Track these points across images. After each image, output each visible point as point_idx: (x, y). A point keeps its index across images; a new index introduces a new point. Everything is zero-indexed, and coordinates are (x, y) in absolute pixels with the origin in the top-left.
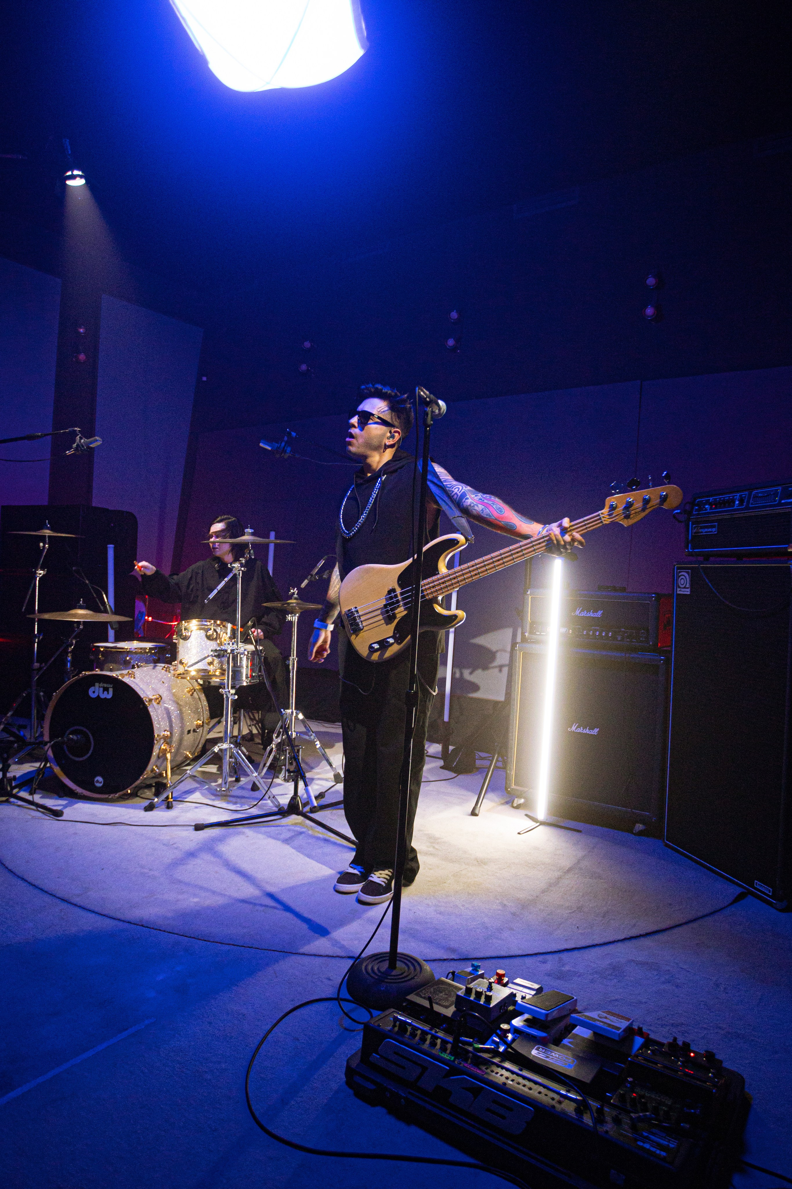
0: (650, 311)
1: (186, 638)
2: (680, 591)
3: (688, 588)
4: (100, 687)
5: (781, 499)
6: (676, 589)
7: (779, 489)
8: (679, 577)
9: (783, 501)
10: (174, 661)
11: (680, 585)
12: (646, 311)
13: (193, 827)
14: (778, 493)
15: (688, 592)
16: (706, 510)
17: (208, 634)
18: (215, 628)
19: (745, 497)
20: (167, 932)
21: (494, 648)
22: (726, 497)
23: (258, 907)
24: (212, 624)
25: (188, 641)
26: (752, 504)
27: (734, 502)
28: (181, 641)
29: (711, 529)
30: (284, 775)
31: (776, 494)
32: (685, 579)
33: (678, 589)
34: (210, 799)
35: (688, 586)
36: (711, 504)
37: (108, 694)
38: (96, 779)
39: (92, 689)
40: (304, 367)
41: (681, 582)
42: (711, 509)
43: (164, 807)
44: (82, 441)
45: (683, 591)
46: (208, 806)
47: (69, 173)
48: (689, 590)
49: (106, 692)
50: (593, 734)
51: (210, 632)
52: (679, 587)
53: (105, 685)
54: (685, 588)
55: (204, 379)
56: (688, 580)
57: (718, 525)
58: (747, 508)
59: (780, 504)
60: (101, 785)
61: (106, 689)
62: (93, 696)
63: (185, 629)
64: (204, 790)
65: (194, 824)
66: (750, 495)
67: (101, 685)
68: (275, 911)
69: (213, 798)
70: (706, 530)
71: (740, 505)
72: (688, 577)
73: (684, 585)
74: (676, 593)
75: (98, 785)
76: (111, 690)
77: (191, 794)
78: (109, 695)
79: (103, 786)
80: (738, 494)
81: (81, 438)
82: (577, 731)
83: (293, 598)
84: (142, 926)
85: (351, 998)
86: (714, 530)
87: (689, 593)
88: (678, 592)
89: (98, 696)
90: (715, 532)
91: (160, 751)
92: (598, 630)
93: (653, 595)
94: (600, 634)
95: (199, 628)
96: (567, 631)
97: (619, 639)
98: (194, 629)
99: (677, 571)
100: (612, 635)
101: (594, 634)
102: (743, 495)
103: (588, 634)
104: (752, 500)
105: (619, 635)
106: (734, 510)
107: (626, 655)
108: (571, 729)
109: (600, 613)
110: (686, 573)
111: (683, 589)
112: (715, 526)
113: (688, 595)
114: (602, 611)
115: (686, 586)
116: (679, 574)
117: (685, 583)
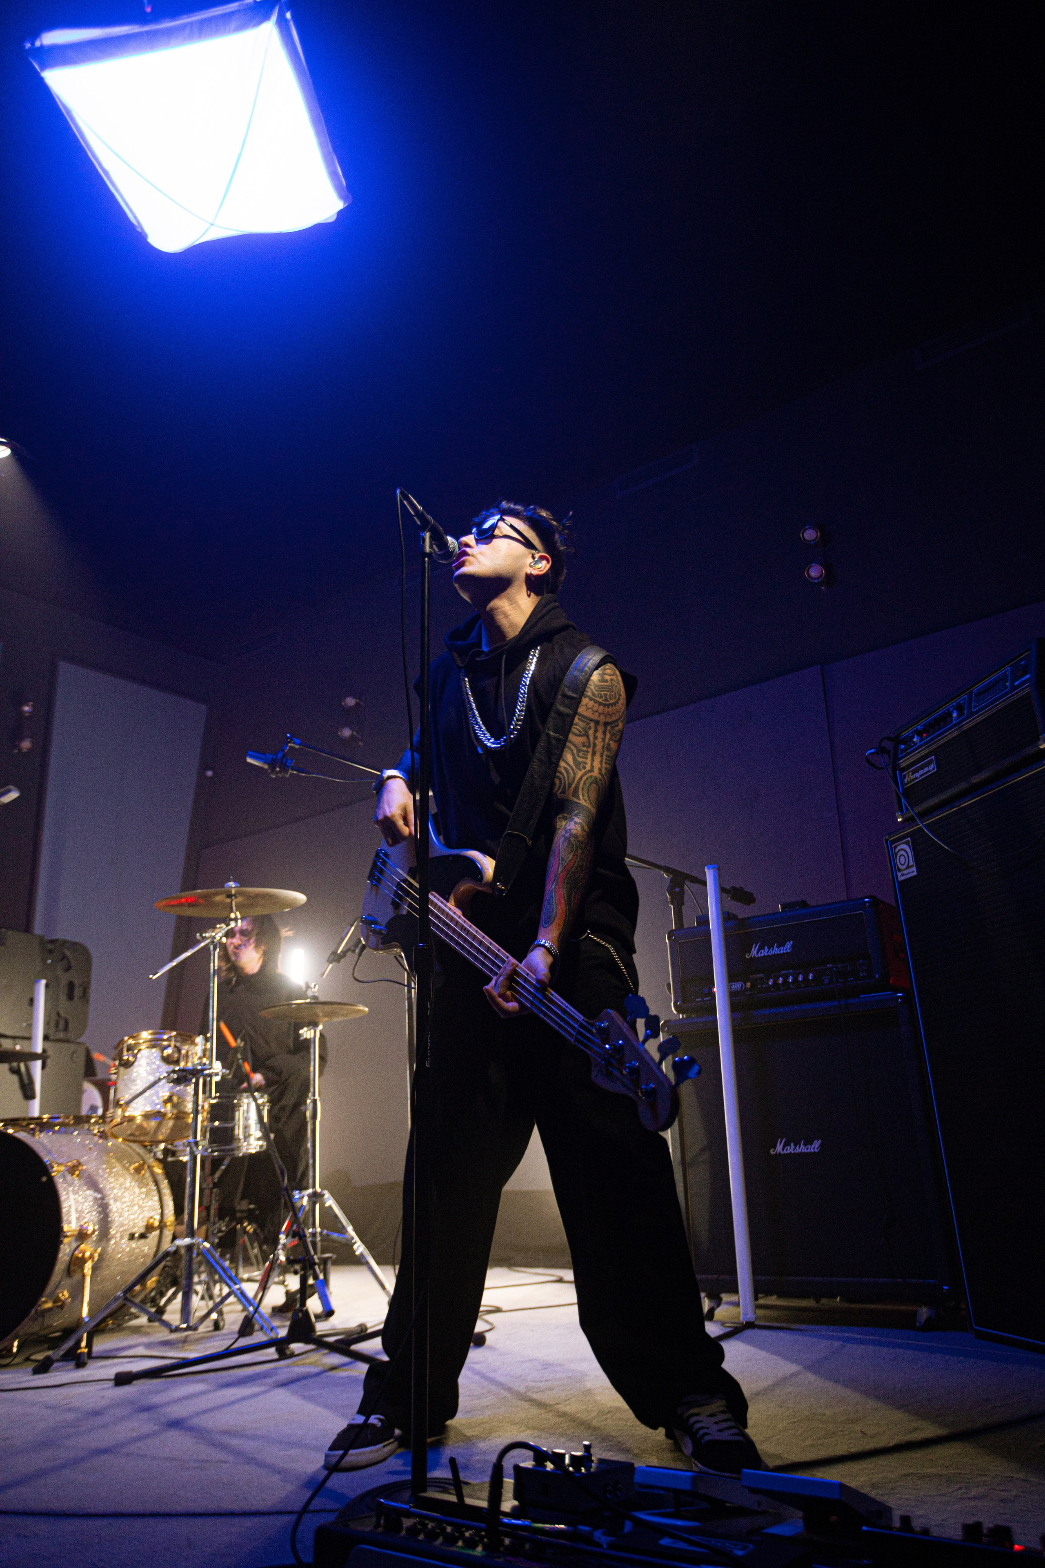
1: (128, 1064)
2: (903, 875)
3: (913, 866)
5: (1013, 682)
7: (1008, 669)
8: (896, 854)
9: (1016, 684)
11: (900, 867)
14: (1008, 674)
15: (913, 872)
16: (915, 744)
17: (165, 1055)
18: (178, 1044)
19: (964, 703)
22: (940, 712)
24: (172, 1036)
25: (133, 1069)
26: (975, 707)
27: (951, 716)
28: (121, 1070)
31: (1005, 677)
32: (907, 854)
33: (899, 874)
35: (911, 863)
36: (919, 733)
40: (347, 732)
41: (901, 861)
42: (921, 739)
43: (76, 1365)
45: (907, 874)
48: (914, 869)
50: (812, 1151)
51: (169, 1051)
52: (901, 870)
54: (908, 867)
55: (209, 773)
56: (911, 853)
57: (936, 758)
58: (971, 714)
59: (1014, 688)
66: (971, 696)
71: (960, 714)
72: (909, 850)
73: (908, 863)
74: (899, 882)
80: (955, 702)
82: (785, 1152)
86: (931, 767)
87: (915, 873)
88: (900, 879)
90: (934, 769)
91: (73, 1262)
92: (790, 974)
93: (866, 900)
94: (795, 980)
95: (153, 1046)
96: (742, 985)
97: (826, 981)
98: (143, 1047)
99: (893, 846)
100: (814, 976)
101: (785, 982)
102: (961, 700)
103: (775, 983)
104: (975, 702)
105: (826, 976)
106: (954, 724)
107: (836, 1003)
108: (775, 1149)
109: (789, 945)
110: (907, 844)
111: (906, 872)
112: (931, 761)
113: (915, 876)
114: (792, 942)
115: (910, 865)
116: (896, 851)
117: (907, 860)
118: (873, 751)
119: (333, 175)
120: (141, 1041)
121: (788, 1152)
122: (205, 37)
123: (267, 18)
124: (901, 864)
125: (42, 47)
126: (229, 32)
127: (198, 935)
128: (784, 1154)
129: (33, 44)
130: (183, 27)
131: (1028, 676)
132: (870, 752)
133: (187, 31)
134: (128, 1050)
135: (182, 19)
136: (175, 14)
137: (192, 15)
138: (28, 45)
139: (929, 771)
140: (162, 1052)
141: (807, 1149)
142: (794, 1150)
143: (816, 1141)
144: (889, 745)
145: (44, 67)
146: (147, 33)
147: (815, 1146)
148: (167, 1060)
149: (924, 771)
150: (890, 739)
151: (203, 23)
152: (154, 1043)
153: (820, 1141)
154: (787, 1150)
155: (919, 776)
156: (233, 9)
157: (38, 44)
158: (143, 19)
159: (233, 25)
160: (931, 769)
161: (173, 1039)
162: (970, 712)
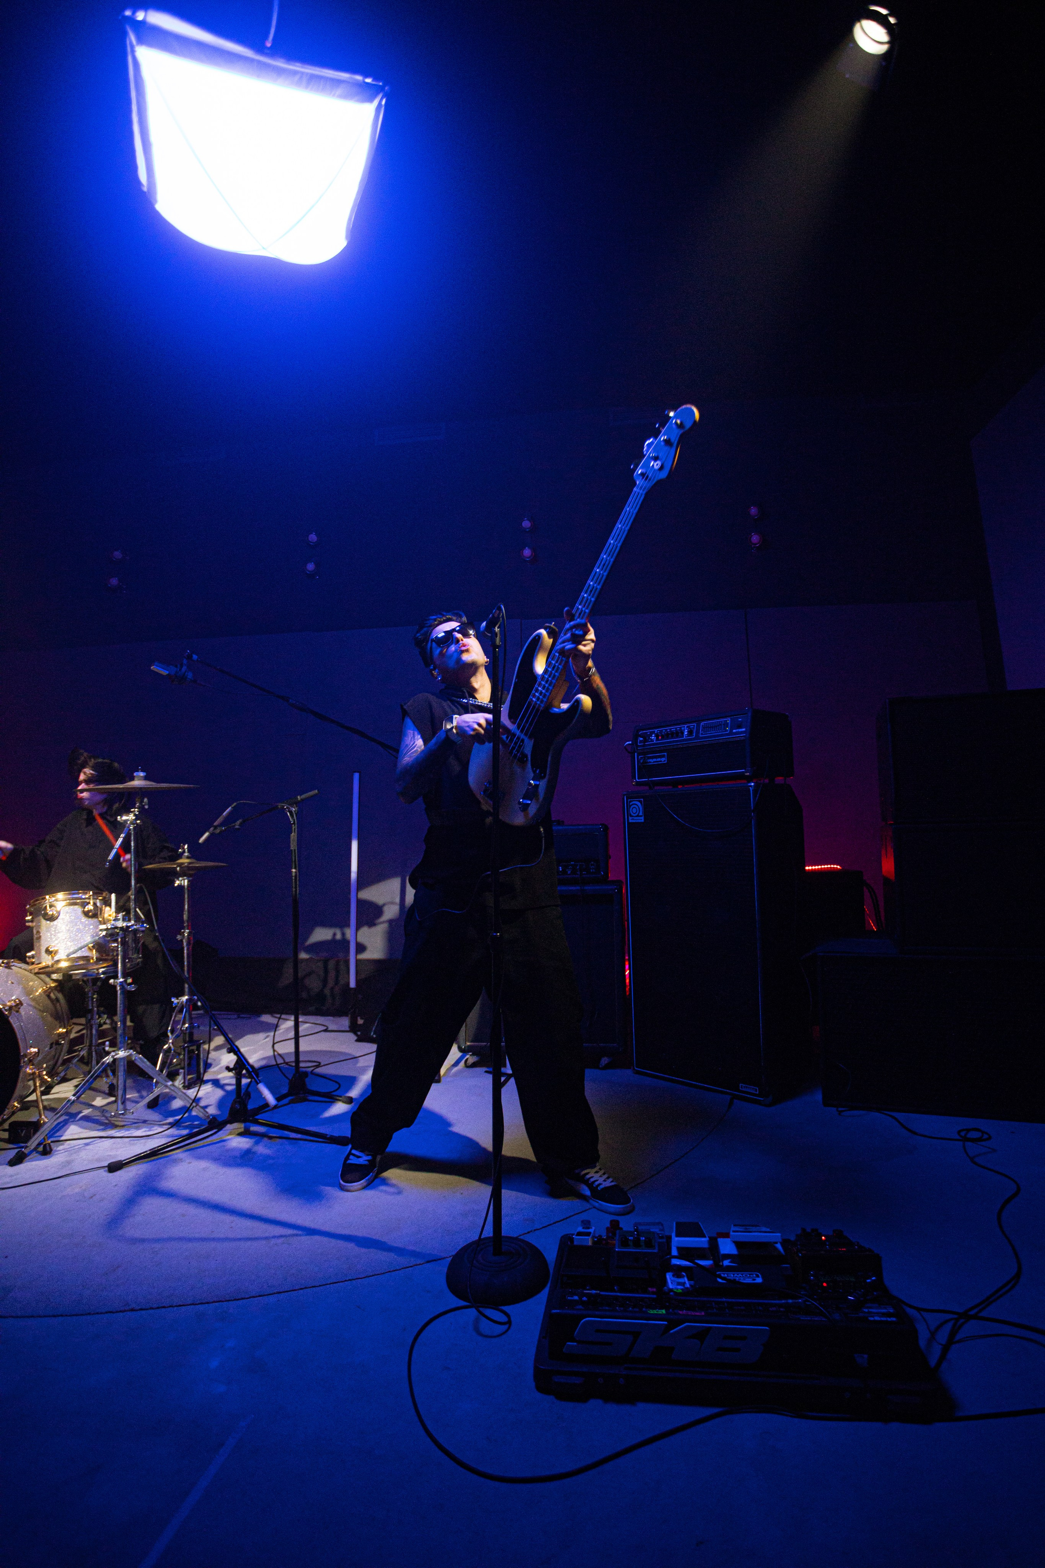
0: (528, 552)
1: (52, 919)
2: (632, 819)
3: (641, 816)
5: (732, 729)
7: (729, 720)
8: (632, 806)
9: (734, 731)
10: (30, 951)
11: (632, 814)
12: (525, 552)
13: (107, 1169)
14: (728, 723)
15: (642, 820)
16: (652, 740)
17: (85, 910)
19: (693, 728)
20: (176, 1306)
21: (380, 902)
22: (673, 728)
23: (273, 1241)
24: (90, 896)
25: (54, 922)
26: (702, 734)
27: (682, 734)
28: (43, 922)
29: (659, 759)
30: (182, 1081)
31: (726, 725)
32: (638, 809)
33: (630, 818)
34: (98, 1130)
35: (641, 814)
36: (656, 736)
40: (114, 581)
42: (656, 740)
43: (40, 1154)
45: (636, 820)
46: (103, 1139)
48: (642, 818)
51: (88, 908)
52: (631, 816)
54: (638, 816)
56: (641, 809)
57: (668, 755)
63: (51, 906)
64: (78, 1121)
65: (106, 1165)
66: (698, 726)
68: (299, 1238)
69: (102, 1127)
70: (655, 760)
71: (689, 735)
72: (641, 806)
74: (628, 823)
77: (64, 1128)
80: (686, 726)
83: (183, 856)
84: (132, 1310)
85: (463, 1303)
86: (663, 759)
87: (643, 821)
88: (630, 821)
90: (665, 761)
97: (569, 872)
99: (628, 801)
102: (691, 726)
104: (702, 731)
105: (569, 869)
106: (683, 740)
107: (578, 888)
110: (639, 801)
111: (635, 818)
112: (663, 756)
116: (631, 804)
117: (638, 812)
118: (630, 742)
122: (311, 90)
123: (371, 100)
124: (632, 812)
126: (334, 95)
130: (295, 73)
131: (744, 729)
132: (628, 743)
133: (297, 78)
135: (296, 66)
136: (291, 57)
137: (306, 66)
139: (661, 761)
140: (83, 909)
146: (259, 62)
148: (87, 913)
149: (657, 760)
151: (312, 78)
156: (342, 79)
158: (259, 48)
159: (339, 91)
162: (697, 737)
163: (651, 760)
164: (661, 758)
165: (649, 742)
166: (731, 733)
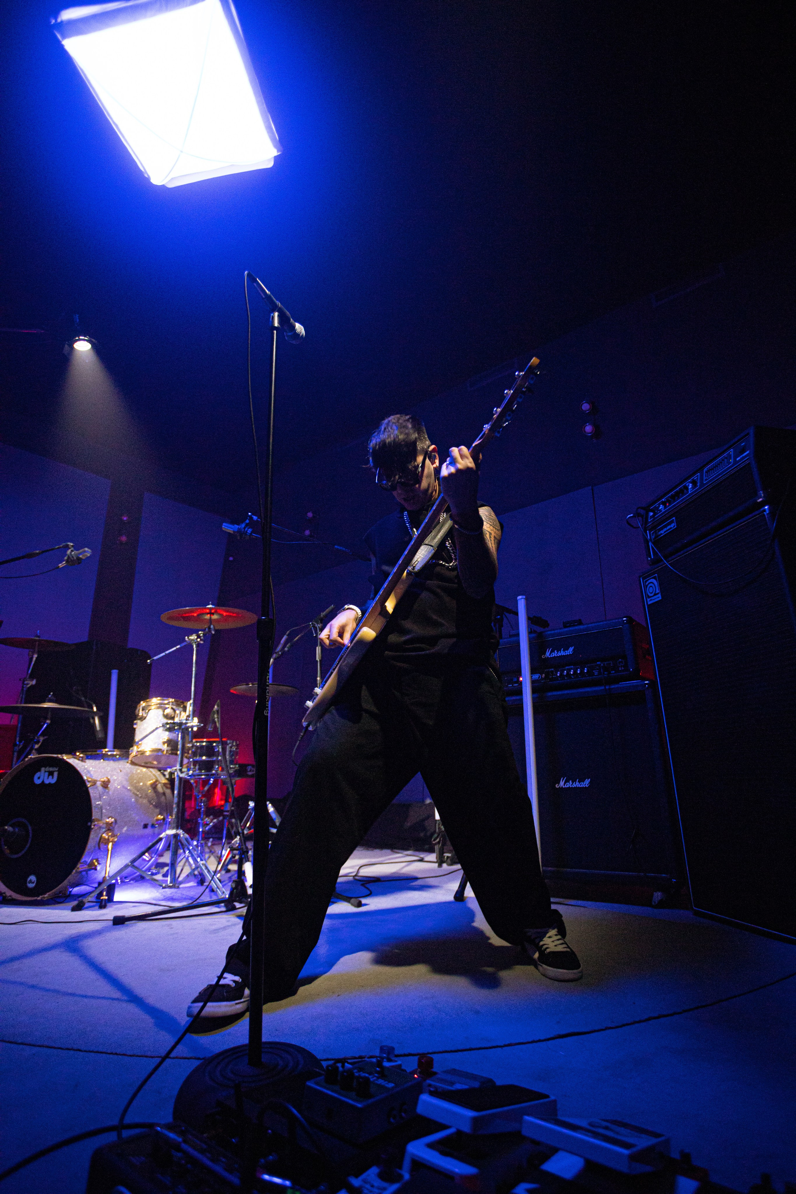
0: (588, 428)
1: (143, 719)
2: (651, 600)
3: (658, 594)
4: (45, 772)
5: (735, 458)
6: (646, 600)
7: (731, 450)
8: (648, 586)
9: (738, 459)
11: (649, 594)
12: (586, 430)
14: (731, 455)
16: (660, 511)
17: (165, 713)
18: (174, 707)
19: (697, 479)
22: (680, 487)
25: (144, 721)
26: (706, 480)
27: (687, 488)
29: (669, 526)
31: (729, 456)
32: (654, 587)
33: (649, 600)
35: (658, 591)
36: (663, 504)
37: (53, 778)
38: (29, 879)
39: (38, 775)
41: (650, 590)
42: (665, 507)
43: (97, 907)
44: (73, 553)
45: (655, 599)
47: (77, 338)
48: (659, 595)
49: (51, 777)
50: (584, 786)
51: (168, 711)
52: (649, 597)
53: (51, 769)
54: (655, 594)
55: (231, 559)
56: (657, 587)
60: (33, 885)
61: (51, 774)
62: (37, 782)
66: (702, 474)
67: (47, 769)
70: (665, 529)
71: (694, 487)
72: (656, 583)
73: (654, 592)
75: (31, 886)
76: (56, 774)
78: (53, 780)
79: (36, 886)
80: (691, 478)
81: (72, 551)
82: (566, 786)
86: (672, 525)
87: (660, 598)
88: (649, 603)
89: (43, 782)
90: (674, 526)
91: (101, 841)
92: (572, 669)
93: (624, 619)
94: (575, 672)
95: (158, 708)
96: (539, 676)
97: (596, 674)
98: (153, 707)
99: (644, 581)
100: (588, 670)
101: (568, 673)
102: (695, 477)
103: (561, 674)
104: (705, 477)
105: (596, 670)
106: (690, 494)
107: (603, 688)
108: (559, 784)
109: (571, 649)
110: (654, 579)
111: (653, 598)
112: (672, 522)
113: (660, 600)
114: (573, 647)
115: (656, 593)
116: (647, 583)
117: (654, 590)
118: (632, 515)
119: (268, 128)
120: (153, 704)
121: (568, 786)
124: (649, 592)
125: (62, 22)
127: (186, 637)
128: (565, 788)
129: (56, 21)
131: (748, 452)
132: (629, 516)
134: (143, 710)
138: (53, 21)
139: (671, 528)
140: (164, 712)
141: (581, 785)
142: (572, 785)
143: (587, 780)
144: (642, 512)
145: (64, 37)
147: (586, 783)
148: (166, 716)
149: (667, 529)
150: (642, 508)
152: (161, 706)
153: (589, 780)
154: (567, 785)
155: (663, 532)
157: (59, 20)
160: (673, 526)
161: (171, 703)
162: (702, 484)
163: (662, 532)
164: (670, 525)
165: (659, 513)
166: (735, 462)
